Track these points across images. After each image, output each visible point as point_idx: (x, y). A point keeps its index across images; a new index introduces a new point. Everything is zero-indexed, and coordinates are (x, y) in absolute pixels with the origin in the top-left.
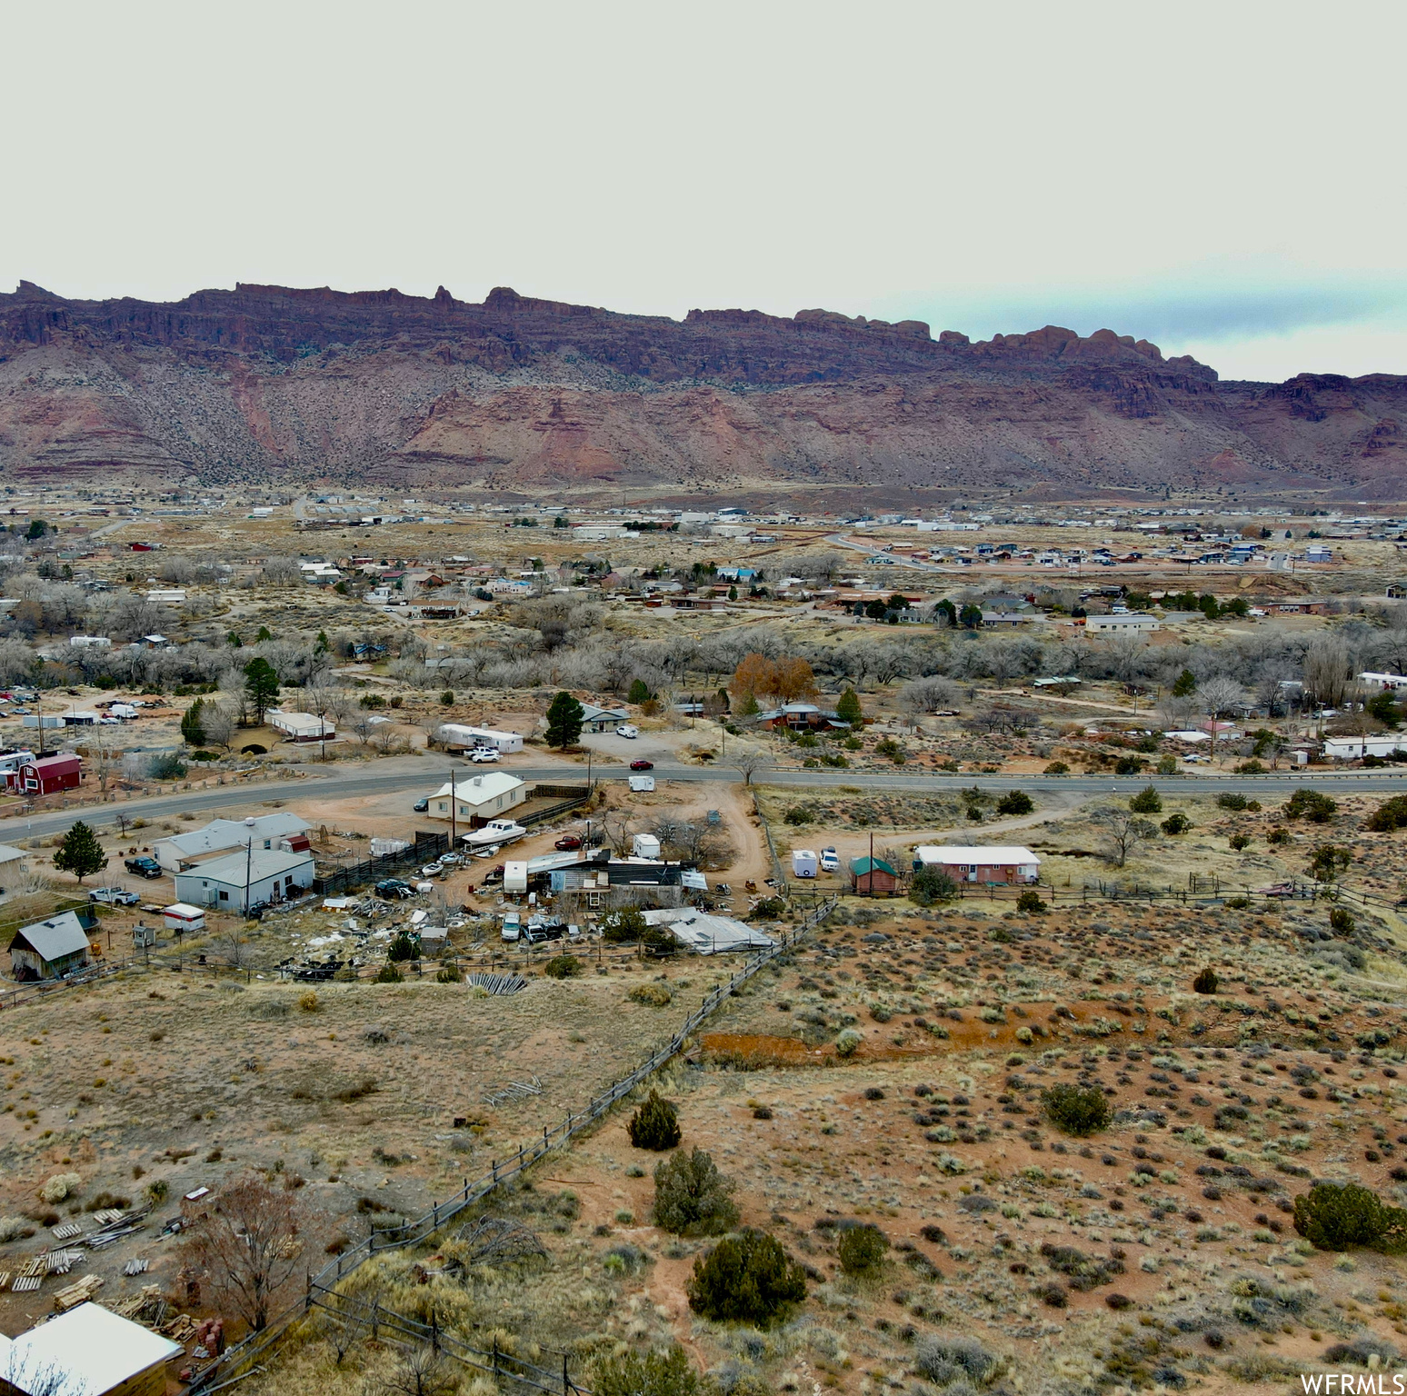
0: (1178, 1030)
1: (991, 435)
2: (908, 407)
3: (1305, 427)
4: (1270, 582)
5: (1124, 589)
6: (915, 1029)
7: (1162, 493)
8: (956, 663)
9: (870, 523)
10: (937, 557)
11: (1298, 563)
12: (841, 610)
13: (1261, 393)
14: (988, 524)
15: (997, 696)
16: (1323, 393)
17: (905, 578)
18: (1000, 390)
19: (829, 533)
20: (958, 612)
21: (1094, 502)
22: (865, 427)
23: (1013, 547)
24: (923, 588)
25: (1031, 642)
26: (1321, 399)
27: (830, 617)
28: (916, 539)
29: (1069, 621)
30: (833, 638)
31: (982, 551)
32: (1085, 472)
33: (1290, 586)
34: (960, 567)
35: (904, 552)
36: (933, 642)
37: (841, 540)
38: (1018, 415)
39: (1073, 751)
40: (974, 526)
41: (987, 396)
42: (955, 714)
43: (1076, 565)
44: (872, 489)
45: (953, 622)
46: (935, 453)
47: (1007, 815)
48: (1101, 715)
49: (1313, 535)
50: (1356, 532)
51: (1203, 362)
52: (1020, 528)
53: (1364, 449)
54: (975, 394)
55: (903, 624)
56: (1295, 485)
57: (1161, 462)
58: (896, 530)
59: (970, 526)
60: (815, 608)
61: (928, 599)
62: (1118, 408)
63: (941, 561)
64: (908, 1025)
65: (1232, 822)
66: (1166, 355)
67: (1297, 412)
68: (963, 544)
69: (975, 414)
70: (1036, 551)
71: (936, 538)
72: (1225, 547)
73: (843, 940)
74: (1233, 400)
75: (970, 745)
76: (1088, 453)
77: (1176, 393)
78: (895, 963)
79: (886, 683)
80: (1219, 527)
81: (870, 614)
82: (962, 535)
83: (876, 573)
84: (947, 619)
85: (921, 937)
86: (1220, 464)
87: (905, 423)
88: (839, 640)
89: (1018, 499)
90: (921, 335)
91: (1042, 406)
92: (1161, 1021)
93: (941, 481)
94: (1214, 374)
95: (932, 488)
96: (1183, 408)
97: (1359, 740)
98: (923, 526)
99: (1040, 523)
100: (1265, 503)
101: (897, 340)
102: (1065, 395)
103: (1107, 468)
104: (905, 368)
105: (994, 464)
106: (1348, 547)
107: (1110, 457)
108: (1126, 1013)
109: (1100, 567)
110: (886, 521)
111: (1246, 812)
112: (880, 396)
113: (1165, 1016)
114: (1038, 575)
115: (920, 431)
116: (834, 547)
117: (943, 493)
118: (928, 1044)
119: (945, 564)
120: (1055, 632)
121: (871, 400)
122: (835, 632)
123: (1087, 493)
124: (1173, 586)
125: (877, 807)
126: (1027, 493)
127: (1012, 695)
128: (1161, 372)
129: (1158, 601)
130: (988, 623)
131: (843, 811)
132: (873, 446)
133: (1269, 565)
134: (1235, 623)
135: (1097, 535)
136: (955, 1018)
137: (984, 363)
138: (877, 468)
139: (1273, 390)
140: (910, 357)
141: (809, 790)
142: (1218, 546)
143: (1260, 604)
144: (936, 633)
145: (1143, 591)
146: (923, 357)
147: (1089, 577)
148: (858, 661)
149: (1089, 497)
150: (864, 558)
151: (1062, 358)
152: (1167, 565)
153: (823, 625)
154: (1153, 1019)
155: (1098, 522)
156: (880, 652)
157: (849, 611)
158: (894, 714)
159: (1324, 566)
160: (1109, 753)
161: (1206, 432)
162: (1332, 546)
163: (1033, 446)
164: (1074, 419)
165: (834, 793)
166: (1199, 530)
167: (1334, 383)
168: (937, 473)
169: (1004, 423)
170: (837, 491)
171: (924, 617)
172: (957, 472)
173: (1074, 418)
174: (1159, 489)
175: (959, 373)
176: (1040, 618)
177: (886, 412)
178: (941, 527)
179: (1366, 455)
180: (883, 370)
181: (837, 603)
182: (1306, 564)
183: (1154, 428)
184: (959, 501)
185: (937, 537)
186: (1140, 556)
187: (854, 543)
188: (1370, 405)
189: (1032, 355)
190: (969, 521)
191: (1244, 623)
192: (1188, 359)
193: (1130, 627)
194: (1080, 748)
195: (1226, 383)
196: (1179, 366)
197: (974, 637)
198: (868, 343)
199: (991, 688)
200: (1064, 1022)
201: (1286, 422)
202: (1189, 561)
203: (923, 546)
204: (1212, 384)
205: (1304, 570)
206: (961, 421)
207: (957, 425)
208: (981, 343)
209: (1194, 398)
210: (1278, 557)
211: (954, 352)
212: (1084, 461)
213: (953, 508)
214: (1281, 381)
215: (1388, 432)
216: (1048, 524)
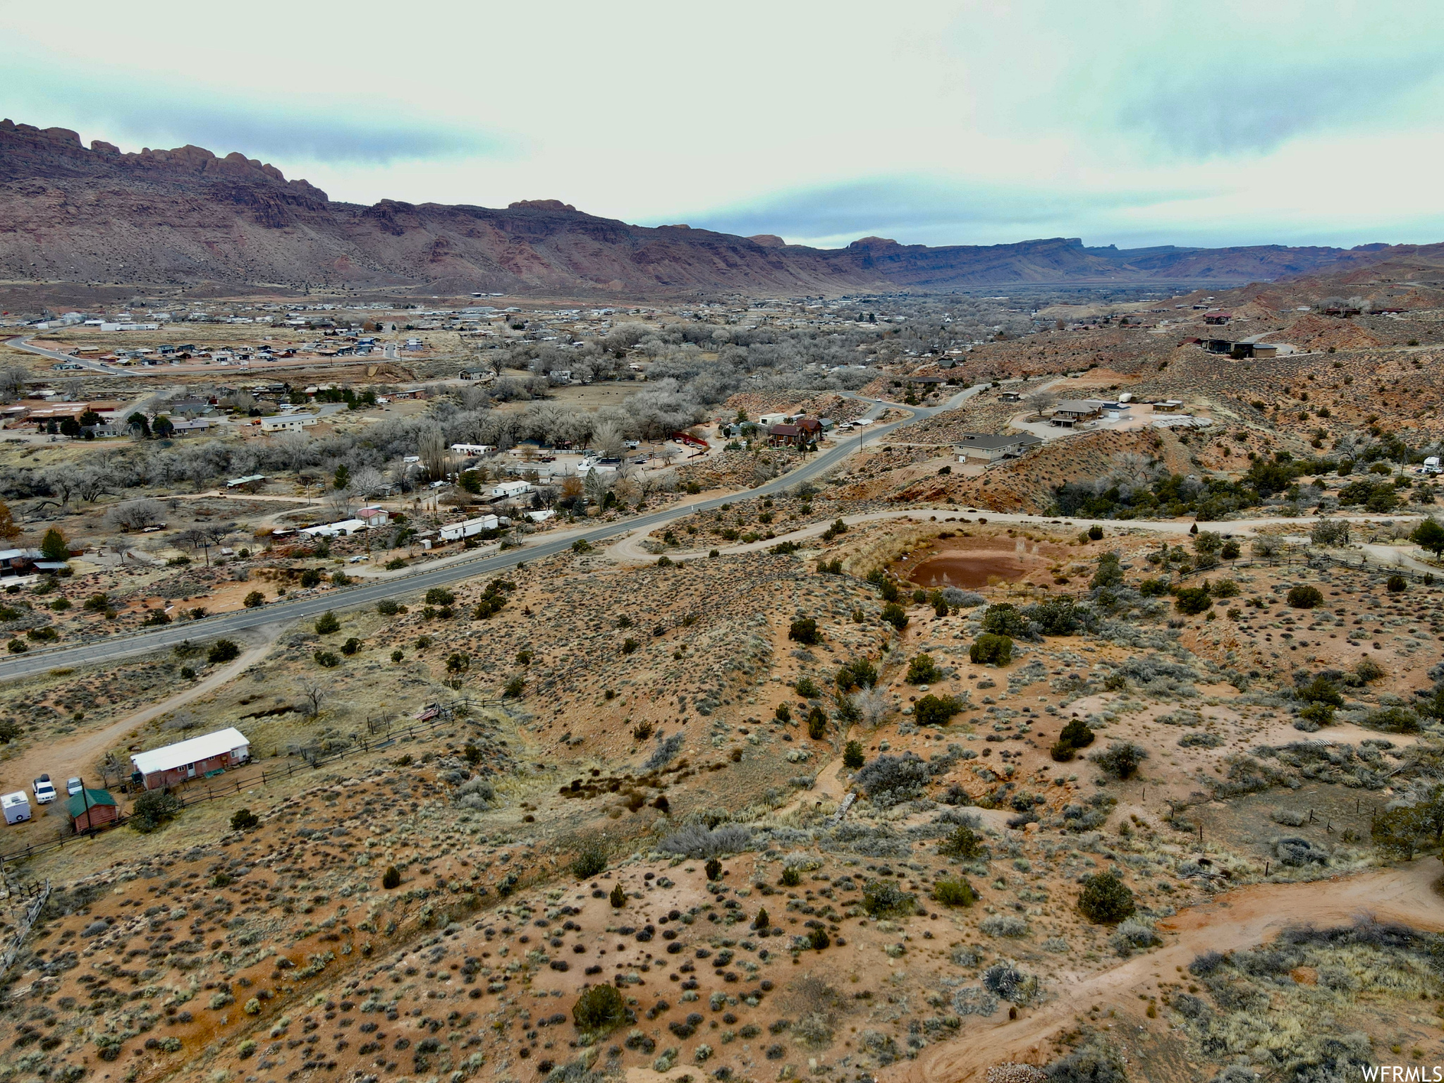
0: (377, 936)
1: (156, 238)
2: (72, 210)
3: (394, 239)
4: (387, 370)
5: (286, 386)
6: (147, 1054)
7: (302, 290)
8: (157, 471)
9: (53, 323)
10: (125, 361)
11: (404, 352)
12: (34, 428)
13: (359, 212)
14: (167, 322)
15: (198, 502)
16: (400, 215)
17: (96, 383)
18: (157, 199)
19: (12, 337)
20: (150, 425)
21: (254, 298)
22: (31, 226)
23: (191, 347)
24: (115, 395)
25: (219, 445)
26: (399, 219)
27: (23, 437)
28: (100, 339)
29: (247, 421)
30: (30, 459)
31: (165, 352)
32: (241, 271)
33: (401, 373)
34: (148, 370)
35: (91, 355)
36: (131, 454)
37: (26, 344)
38: (177, 221)
39: (266, 570)
40: (154, 326)
41: (147, 204)
42: (162, 528)
43: (246, 362)
44: (50, 287)
45: (147, 433)
46: (106, 252)
47: (217, 665)
48: (284, 509)
49: (409, 328)
50: (436, 324)
51: (316, 186)
52: (195, 325)
53: (431, 257)
54: (133, 200)
55: (101, 438)
56: (391, 283)
57: (298, 264)
58: (80, 331)
59: (150, 326)
60: (5, 428)
61: (120, 407)
62: (258, 220)
63: (128, 364)
64: (139, 1053)
65: (390, 630)
66: (288, 178)
67: (385, 228)
68: (147, 344)
69: (138, 219)
70: (211, 350)
71: (121, 340)
72: (354, 340)
73: (62, 943)
74: (341, 217)
75: (177, 582)
76: (241, 255)
77: (300, 209)
78: (118, 960)
79: (92, 501)
80: (348, 323)
81: (65, 431)
82: (144, 335)
83: (66, 380)
84: (141, 431)
85: (143, 909)
86: (341, 266)
87: (72, 224)
88: (36, 460)
89: (190, 296)
90: (72, 142)
91: (195, 214)
92: (363, 934)
93: (118, 277)
94: (324, 196)
95: (109, 285)
96: (308, 221)
97: (460, 525)
98: (106, 327)
99: (211, 320)
100: (376, 298)
101: (50, 145)
102: (213, 206)
103: (258, 268)
104: (63, 173)
105: (163, 264)
106: (433, 337)
107: (259, 259)
108: (335, 938)
109: (265, 363)
110: (69, 322)
111: (399, 616)
112: (42, 198)
113: (365, 928)
114: (216, 373)
115: (88, 232)
116: (19, 352)
117: (121, 290)
118: (163, 1064)
119: (133, 367)
120: (238, 433)
121: (33, 201)
122: (31, 453)
123: (246, 290)
124: (323, 378)
125: (92, 688)
126: (196, 289)
127: (210, 498)
128: (286, 192)
129: (313, 394)
130: (179, 431)
131: (57, 703)
132: (43, 244)
133: (384, 355)
134: (370, 411)
135: (259, 332)
136: (187, 1019)
137: (138, 173)
138: (51, 265)
139: (368, 212)
140: (65, 161)
141: (17, 683)
142: (348, 340)
143: (384, 392)
144: (133, 445)
145: (301, 385)
146: (79, 163)
147: (258, 373)
148: (60, 486)
149: (248, 294)
150: (51, 364)
151: (205, 174)
152: (315, 358)
153: (16, 446)
154: (357, 934)
155: (258, 319)
156: (80, 474)
157: (42, 429)
158: (103, 539)
159: (419, 354)
160: (296, 566)
161: (326, 241)
162: (422, 336)
163: (194, 249)
164: (226, 226)
165: (45, 680)
166: (334, 324)
167: (404, 208)
168: (112, 270)
169: (166, 228)
170: (13, 289)
171: (119, 431)
172: (131, 270)
173: (224, 225)
174: (298, 286)
175: (116, 181)
176: (223, 420)
177: (50, 213)
178: (125, 327)
179: (432, 261)
180: (39, 173)
181: (29, 420)
182: (408, 353)
183: (289, 237)
184: (136, 298)
185: (122, 338)
186: (294, 351)
187: (39, 347)
188: (430, 226)
189: (179, 169)
190: (149, 319)
191: (375, 410)
192: (304, 182)
193: (296, 424)
194: (271, 567)
195: (334, 204)
196: (299, 187)
197: (168, 445)
198: (20, 146)
199: (191, 493)
200: (285, 973)
201: (378, 234)
202: (331, 355)
203: (109, 348)
204: (325, 203)
205: (408, 358)
206: (126, 225)
207: (122, 227)
208: (131, 155)
209: (313, 214)
210: (390, 348)
211: (107, 161)
212: (239, 262)
213: (132, 305)
214: (371, 205)
215: (443, 246)
216: (218, 322)
